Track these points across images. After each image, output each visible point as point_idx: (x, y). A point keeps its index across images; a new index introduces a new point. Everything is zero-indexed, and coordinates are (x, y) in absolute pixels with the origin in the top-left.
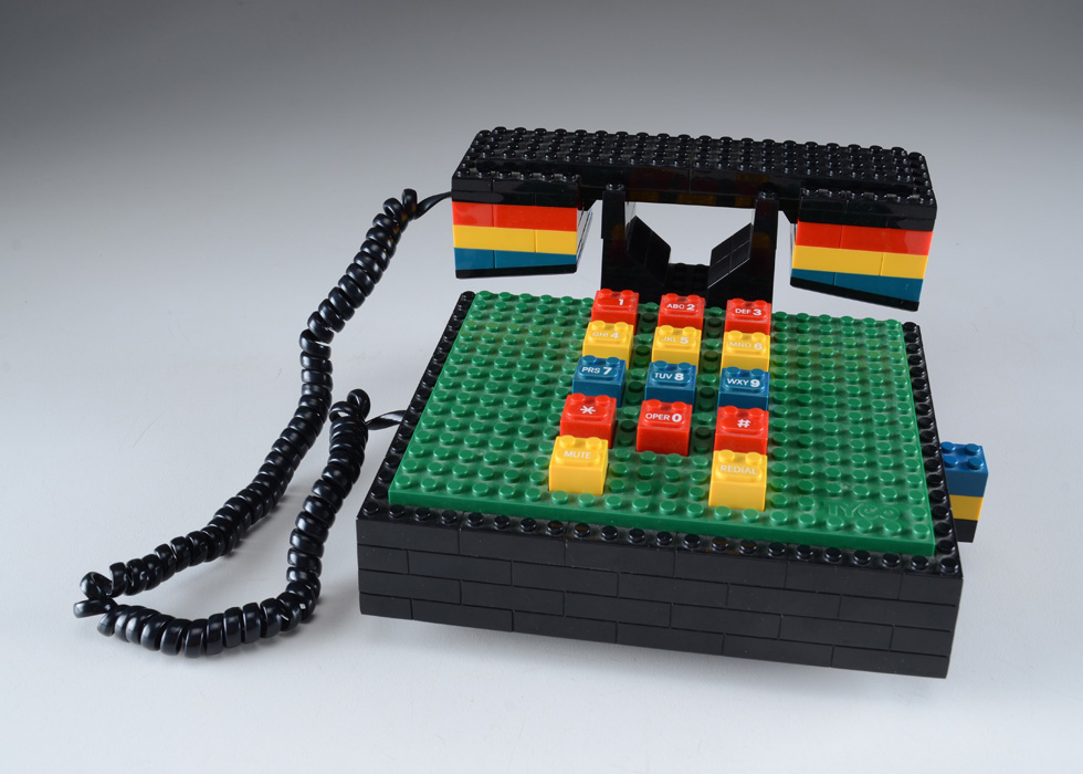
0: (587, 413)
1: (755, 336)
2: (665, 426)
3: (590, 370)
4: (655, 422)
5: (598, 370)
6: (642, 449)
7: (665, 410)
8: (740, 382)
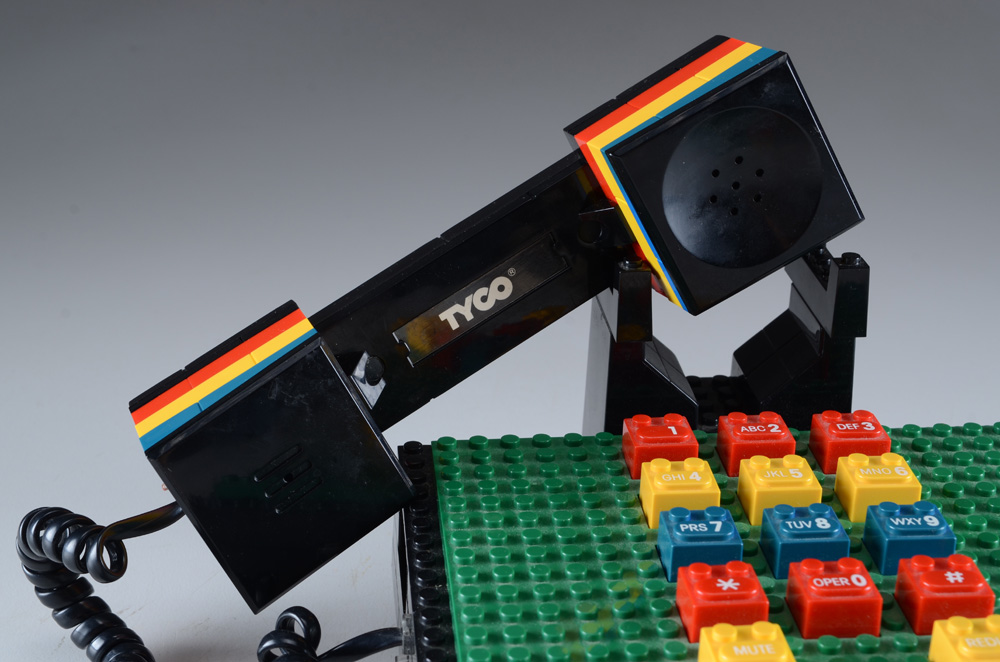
0: (730, 589)
1: (886, 458)
2: (847, 594)
3: (693, 527)
4: (831, 591)
5: (703, 527)
6: (815, 634)
7: (831, 571)
8: (910, 521)
